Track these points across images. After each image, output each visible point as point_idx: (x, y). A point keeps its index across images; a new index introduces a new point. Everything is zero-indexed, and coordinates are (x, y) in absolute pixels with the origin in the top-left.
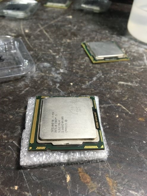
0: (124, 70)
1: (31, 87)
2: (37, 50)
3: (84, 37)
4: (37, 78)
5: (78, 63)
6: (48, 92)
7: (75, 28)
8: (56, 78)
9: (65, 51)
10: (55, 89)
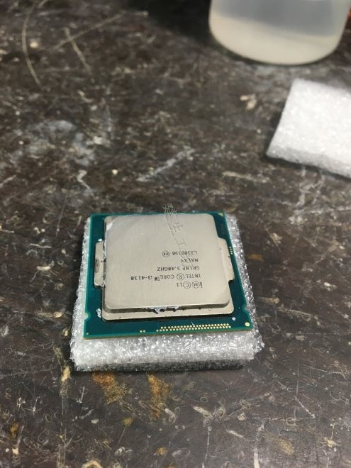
0: (245, 145)
1: (20, 176)
2: (49, 90)
3: (167, 62)
4: (38, 155)
5: (140, 125)
6: (57, 188)
7: (150, 40)
8: (82, 157)
9: (115, 96)
10: (74, 181)
